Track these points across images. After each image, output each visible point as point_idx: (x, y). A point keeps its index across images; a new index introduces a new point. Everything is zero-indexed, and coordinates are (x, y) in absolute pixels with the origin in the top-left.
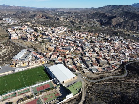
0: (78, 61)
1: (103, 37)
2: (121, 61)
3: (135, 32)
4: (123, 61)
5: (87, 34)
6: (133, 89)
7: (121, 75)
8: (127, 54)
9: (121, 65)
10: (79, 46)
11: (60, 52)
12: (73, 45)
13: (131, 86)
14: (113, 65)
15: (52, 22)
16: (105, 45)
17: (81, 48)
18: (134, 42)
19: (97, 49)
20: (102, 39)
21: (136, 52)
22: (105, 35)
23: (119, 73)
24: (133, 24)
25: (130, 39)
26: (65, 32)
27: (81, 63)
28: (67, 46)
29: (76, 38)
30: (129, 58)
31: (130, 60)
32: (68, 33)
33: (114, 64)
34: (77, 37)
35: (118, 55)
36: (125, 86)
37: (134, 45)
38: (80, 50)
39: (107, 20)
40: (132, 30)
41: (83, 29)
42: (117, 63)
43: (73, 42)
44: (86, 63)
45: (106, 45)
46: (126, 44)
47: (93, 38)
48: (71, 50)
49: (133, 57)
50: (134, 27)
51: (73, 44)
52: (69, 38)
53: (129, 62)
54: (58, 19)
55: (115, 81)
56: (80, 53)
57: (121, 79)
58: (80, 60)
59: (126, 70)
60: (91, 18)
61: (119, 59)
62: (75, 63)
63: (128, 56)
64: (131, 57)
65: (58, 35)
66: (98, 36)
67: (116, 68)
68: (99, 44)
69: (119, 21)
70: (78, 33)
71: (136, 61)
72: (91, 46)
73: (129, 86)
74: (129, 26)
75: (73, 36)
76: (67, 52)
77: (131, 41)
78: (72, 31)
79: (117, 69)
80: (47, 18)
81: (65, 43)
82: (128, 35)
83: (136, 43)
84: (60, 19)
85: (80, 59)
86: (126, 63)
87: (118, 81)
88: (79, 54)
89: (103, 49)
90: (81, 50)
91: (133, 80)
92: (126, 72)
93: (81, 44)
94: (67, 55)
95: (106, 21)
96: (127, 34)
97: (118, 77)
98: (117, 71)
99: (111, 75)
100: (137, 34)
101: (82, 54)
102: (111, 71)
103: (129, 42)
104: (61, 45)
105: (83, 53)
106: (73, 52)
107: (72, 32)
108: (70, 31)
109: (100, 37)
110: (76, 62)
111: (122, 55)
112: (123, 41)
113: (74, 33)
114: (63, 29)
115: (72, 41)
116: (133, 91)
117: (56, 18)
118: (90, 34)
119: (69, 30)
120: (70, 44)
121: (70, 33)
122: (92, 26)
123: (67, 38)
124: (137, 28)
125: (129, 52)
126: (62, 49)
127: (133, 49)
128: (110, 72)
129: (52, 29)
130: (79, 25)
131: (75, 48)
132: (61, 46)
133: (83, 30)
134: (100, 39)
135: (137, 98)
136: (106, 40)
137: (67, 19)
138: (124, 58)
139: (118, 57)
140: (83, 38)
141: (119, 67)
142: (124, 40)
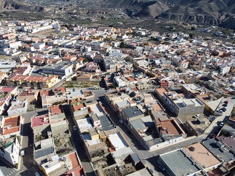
0: (91, 122)
1: (146, 36)
5: (107, 31)
10: (90, 60)
11: (25, 84)
12: (73, 59)
15: (24, 14)
16: (158, 51)
17: (98, 63)
19: (143, 63)
20: (145, 39)
22: (147, 31)
24: (188, 13)
26: (54, 30)
27: (105, 128)
28: (54, 62)
29: (80, 39)
32: (62, 31)
34: (83, 37)
38: (94, 71)
39: (139, 9)
41: (96, 22)
43: (73, 51)
44: (127, 122)
45: (161, 50)
47: (124, 37)
48: (67, 74)
51: (72, 54)
52: (63, 41)
54: (42, 9)
56: (95, 80)
58: (101, 110)
60: (109, 6)
62: (78, 129)
65: (32, 36)
66: (134, 34)
68: (143, 50)
69: (162, 9)
70: (86, 29)
72: (125, 56)
74: (181, 16)
75: (72, 37)
76: (52, 80)
78: (70, 25)
80: (17, 7)
81: (50, 53)
82: (192, 29)
84: (47, 10)
85: (98, 106)
88: (95, 83)
89: (157, 62)
90: (97, 71)
93: (96, 53)
94: (51, 93)
95: (137, 11)
101: (103, 84)
104: (34, 61)
105: (106, 79)
106: (74, 79)
107: (70, 28)
108: (66, 26)
109: (140, 35)
110: (83, 125)
113: (75, 29)
114: (50, 24)
115: (69, 47)
117: (36, 8)
118: (115, 30)
119: (63, 25)
120: (63, 54)
121: (66, 30)
122: (115, 19)
123: (55, 42)
126: (37, 72)
129: (20, 25)
130: (87, 18)
131: (78, 66)
132: (36, 64)
133: (97, 25)
134: (141, 39)
136: (157, 41)
137: (61, 9)
140: (100, 40)
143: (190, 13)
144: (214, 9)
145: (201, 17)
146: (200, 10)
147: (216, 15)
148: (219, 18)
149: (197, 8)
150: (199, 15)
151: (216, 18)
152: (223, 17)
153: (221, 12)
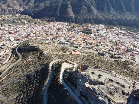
2: (10, 48)
3: (8, 15)
4: (12, 47)
6: (32, 66)
7: (17, 60)
8: (12, 39)
9: (12, 52)
13: (30, 65)
14: (5, 55)
18: (13, 26)
21: (19, 34)
23: (15, 60)
24: (3, 8)
25: (8, 24)
30: (16, 42)
31: (17, 43)
33: (6, 53)
35: (5, 44)
36: (25, 67)
37: (14, 28)
40: (5, 15)
42: (7, 51)
46: (7, 30)
49: (19, 40)
50: (5, 10)
53: (18, 46)
55: (15, 69)
57: (19, 64)
59: (19, 54)
61: (7, 46)
63: (14, 41)
64: (17, 41)
67: (9, 57)
71: (23, 42)
73: (28, 65)
77: (10, 26)
79: (11, 57)
82: (4, 20)
83: (15, 26)
86: (16, 48)
87: (18, 67)
91: (29, 59)
92: (20, 55)
96: (2, 19)
97: (15, 63)
98: (12, 59)
99: (8, 66)
100: (11, 17)
102: (6, 62)
103: (8, 27)
111: (8, 42)
112: (2, 28)
116: (33, 67)
124: (9, 11)
125: (13, 37)
127: (15, 32)
128: (5, 64)
135: (38, 71)
138: (12, 44)
139: (5, 45)
141: (12, 54)
142: (2, 26)
143: (4, 8)
144: (16, 4)
145: (10, 10)
146: (9, 6)
147: (18, 8)
148: (20, 9)
149: (7, 4)
150: (9, 8)
151: (18, 9)
152: (22, 9)
153: (20, 5)
